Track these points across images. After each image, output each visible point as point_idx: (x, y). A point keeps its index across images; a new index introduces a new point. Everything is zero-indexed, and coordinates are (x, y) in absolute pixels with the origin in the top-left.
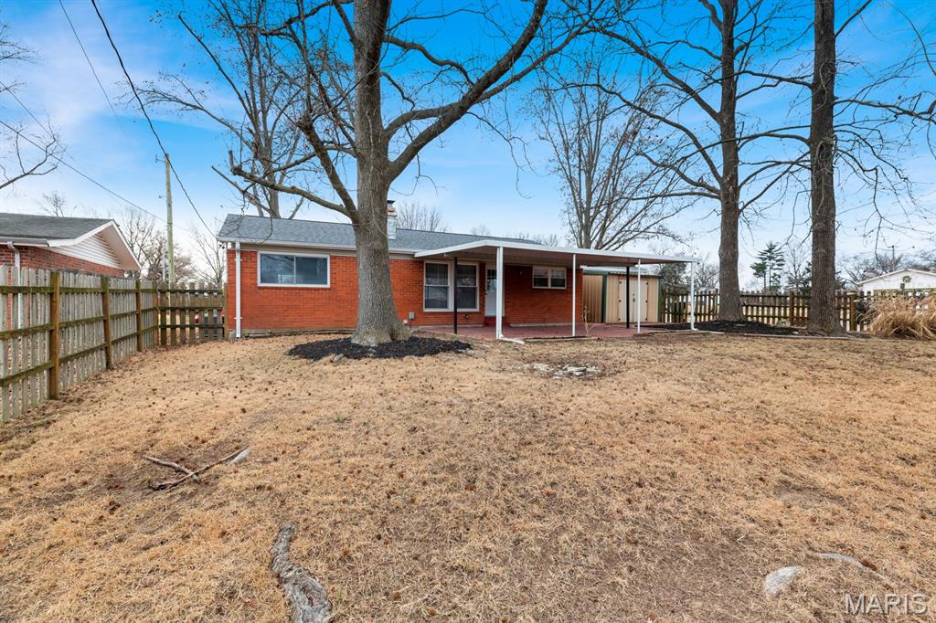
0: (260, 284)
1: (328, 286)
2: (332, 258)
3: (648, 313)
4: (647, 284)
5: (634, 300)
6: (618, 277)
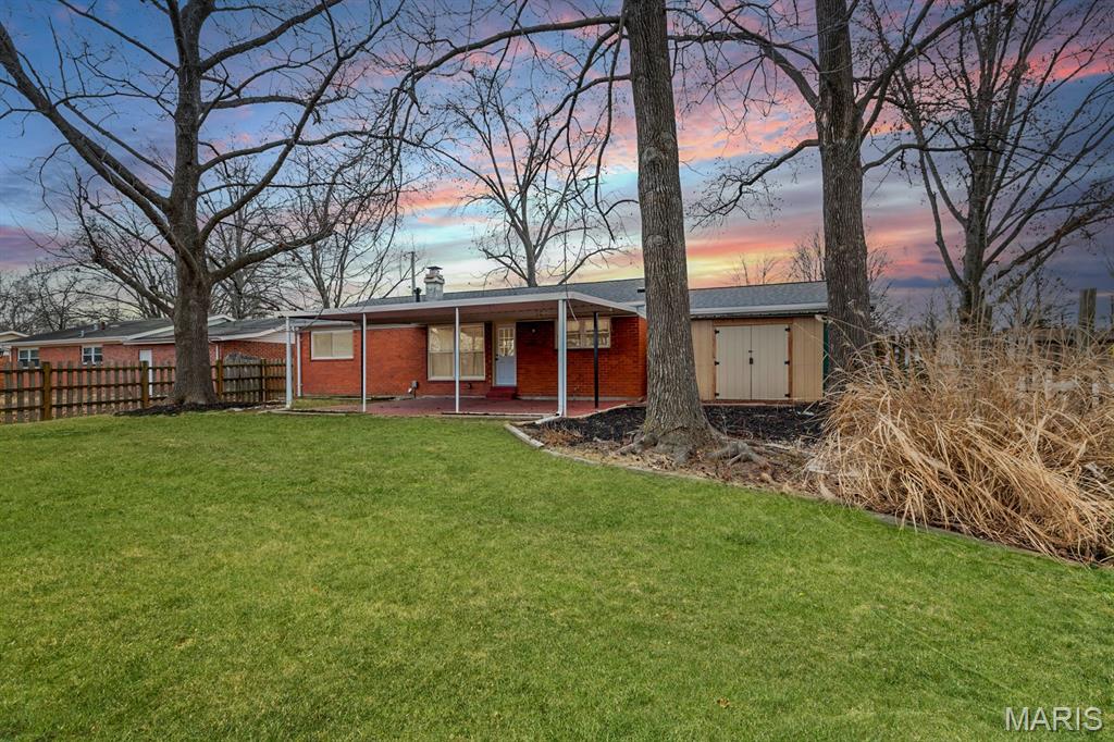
0: (313, 358)
1: (352, 357)
2: (355, 332)
3: (791, 384)
4: (788, 330)
5: (751, 361)
6: (711, 322)
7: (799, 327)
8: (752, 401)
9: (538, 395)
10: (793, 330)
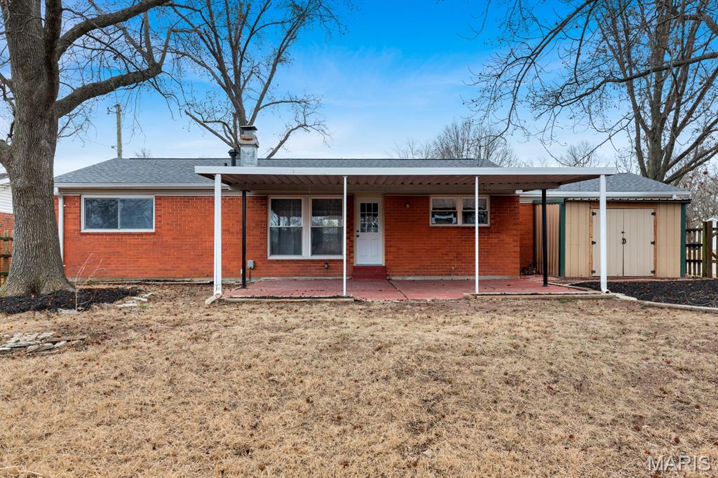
0: (84, 231)
1: (153, 231)
2: (157, 198)
3: (655, 261)
4: (654, 214)
5: (624, 241)
6: (588, 205)
7: (662, 212)
8: (624, 277)
9: (409, 275)
10: (657, 213)
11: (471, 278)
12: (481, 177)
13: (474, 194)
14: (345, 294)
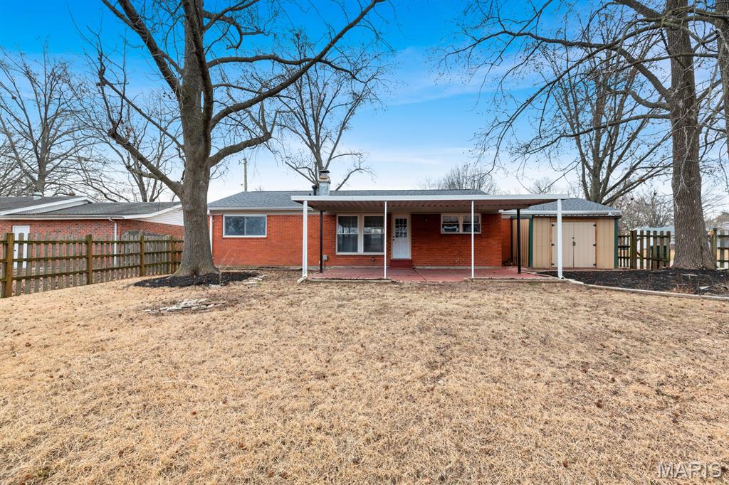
0: (224, 236)
1: (265, 236)
2: (268, 216)
3: (596, 257)
4: (595, 225)
5: (574, 244)
6: (549, 220)
7: (601, 224)
8: (574, 268)
9: (427, 266)
10: (598, 225)
11: (469, 268)
12: (475, 201)
13: (471, 212)
14: (385, 277)
